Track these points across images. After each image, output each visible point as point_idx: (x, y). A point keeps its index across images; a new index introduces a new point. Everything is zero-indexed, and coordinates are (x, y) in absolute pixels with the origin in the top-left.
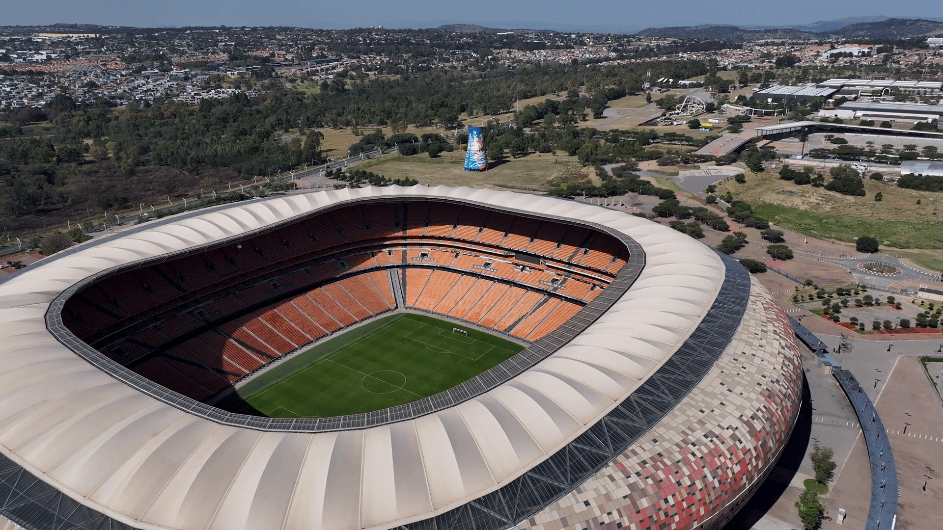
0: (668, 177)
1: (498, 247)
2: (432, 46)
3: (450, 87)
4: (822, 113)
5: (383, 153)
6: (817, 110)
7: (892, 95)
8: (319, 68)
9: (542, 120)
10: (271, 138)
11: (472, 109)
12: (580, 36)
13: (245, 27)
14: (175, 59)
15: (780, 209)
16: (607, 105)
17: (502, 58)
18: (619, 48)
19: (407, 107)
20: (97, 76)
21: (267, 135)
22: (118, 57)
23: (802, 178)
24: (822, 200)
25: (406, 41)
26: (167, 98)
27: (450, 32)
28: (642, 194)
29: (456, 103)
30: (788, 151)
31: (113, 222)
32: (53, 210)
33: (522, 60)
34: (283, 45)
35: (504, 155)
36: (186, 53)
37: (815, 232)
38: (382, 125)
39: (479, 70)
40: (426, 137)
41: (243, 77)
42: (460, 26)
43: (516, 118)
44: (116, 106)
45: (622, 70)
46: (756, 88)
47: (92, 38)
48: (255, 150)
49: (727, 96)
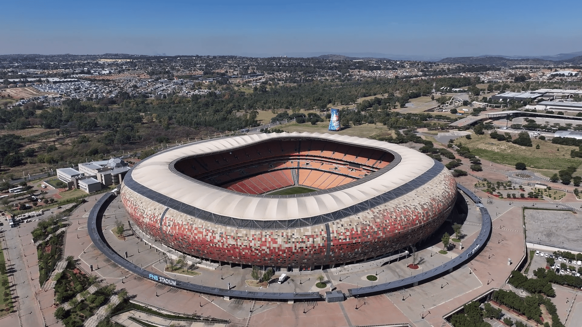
0: (432, 136)
1: (341, 160)
2: (315, 68)
3: (324, 90)
4: (528, 107)
5: (288, 122)
6: (525, 105)
7: (574, 98)
8: (252, 79)
9: (372, 108)
10: (232, 113)
11: (335, 101)
12: (402, 62)
13: (210, 56)
14: (175, 74)
15: (485, 151)
16: (409, 101)
17: (354, 75)
18: (425, 70)
19: (300, 100)
20: (136, 82)
21: (230, 112)
22: (145, 72)
23: (501, 138)
24: (507, 148)
25: (300, 65)
26: (174, 94)
27: (326, 60)
28: (416, 143)
29: (326, 98)
30: (500, 125)
31: (166, 148)
32: (137, 143)
33: (366, 76)
34: (231, 66)
35: (349, 124)
36: (180, 70)
37: (498, 161)
38: (287, 109)
39: (341, 81)
40: (310, 115)
41: (212, 84)
42: (332, 56)
43: (358, 106)
44: (149, 97)
45: (423, 82)
46: (496, 94)
47: (128, 62)
48: (225, 119)
49: (478, 97)
